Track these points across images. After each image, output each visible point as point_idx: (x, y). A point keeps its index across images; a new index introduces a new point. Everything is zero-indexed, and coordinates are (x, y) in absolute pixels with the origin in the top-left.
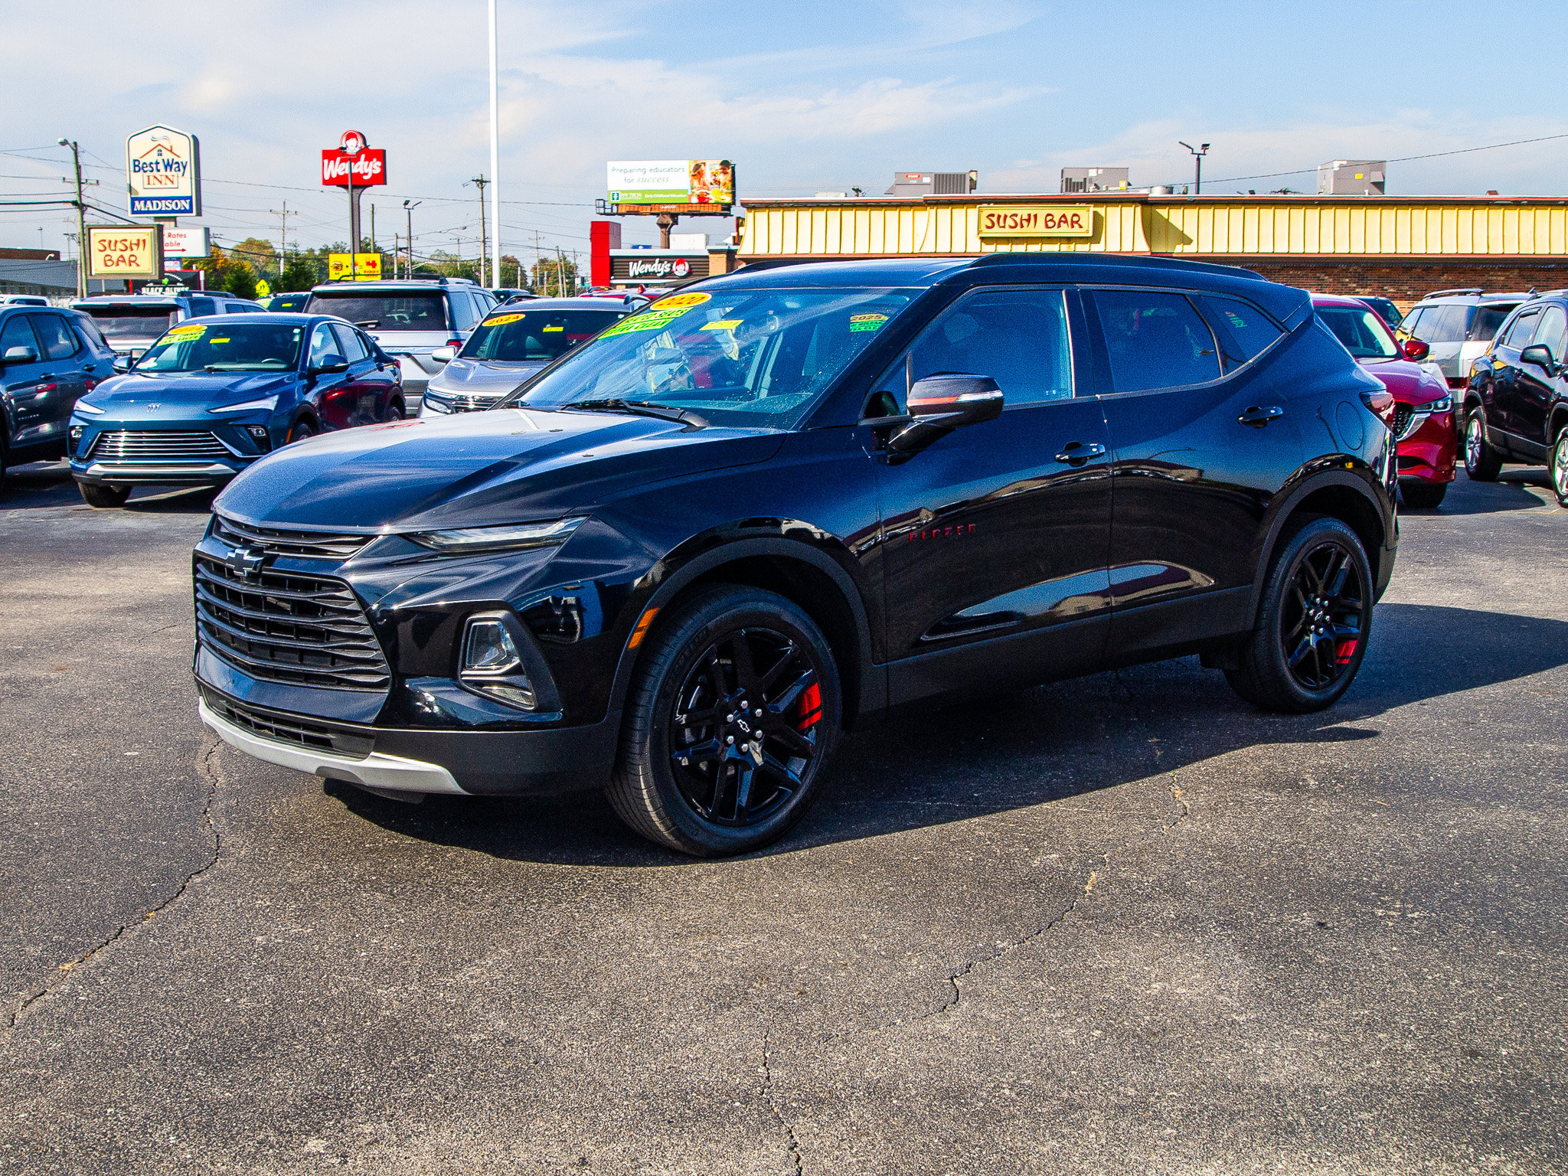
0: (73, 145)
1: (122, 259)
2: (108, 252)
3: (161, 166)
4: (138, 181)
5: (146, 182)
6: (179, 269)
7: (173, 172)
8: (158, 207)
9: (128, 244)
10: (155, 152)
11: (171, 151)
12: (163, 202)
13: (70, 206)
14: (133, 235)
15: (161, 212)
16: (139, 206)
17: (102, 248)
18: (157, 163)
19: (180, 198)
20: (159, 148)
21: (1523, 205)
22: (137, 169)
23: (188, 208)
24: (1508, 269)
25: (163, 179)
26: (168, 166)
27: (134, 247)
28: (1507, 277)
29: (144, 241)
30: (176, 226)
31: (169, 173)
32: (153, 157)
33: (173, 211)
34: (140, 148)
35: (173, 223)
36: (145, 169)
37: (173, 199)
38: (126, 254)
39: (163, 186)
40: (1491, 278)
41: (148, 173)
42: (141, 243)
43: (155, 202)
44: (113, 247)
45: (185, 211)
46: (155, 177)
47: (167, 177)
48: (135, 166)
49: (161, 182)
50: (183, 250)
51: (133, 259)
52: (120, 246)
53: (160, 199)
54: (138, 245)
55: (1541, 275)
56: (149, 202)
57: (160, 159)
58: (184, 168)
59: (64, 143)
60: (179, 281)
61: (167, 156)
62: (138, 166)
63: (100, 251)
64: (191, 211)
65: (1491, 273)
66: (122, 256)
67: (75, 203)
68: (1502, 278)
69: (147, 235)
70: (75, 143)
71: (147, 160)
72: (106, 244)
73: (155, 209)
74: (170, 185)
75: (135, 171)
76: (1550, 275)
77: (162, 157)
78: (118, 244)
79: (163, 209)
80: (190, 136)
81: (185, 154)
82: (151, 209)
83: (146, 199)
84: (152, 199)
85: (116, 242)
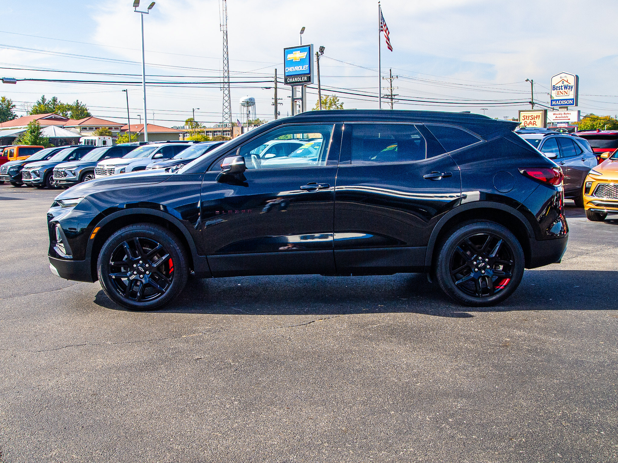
0: (531, 81)
1: (530, 123)
2: (526, 120)
3: (563, 88)
4: (554, 93)
5: (557, 94)
6: (567, 126)
7: (567, 90)
8: (561, 103)
9: (533, 117)
10: (561, 82)
11: (567, 82)
12: (563, 101)
13: (528, 103)
14: (535, 114)
15: (562, 105)
16: (554, 103)
17: (524, 119)
18: (562, 86)
19: (569, 100)
20: (563, 80)
22: (554, 89)
23: (572, 103)
25: (564, 93)
26: (566, 87)
27: (535, 118)
29: (539, 116)
30: (567, 110)
31: (566, 90)
32: (560, 84)
33: (566, 105)
34: (556, 81)
35: (566, 109)
36: (557, 89)
37: (566, 100)
38: (532, 121)
39: (563, 95)
41: (558, 90)
42: (538, 117)
43: (560, 101)
44: (528, 119)
45: (571, 104)
46: (560, 92)
47: (565, 91)
48: (553, 88)
49: (562, 94)
50: (569, 119)
51: (534, 123)
52: (530, 118)
53: (562, 100)
54: (537, 117)
56: (557, 101)
57: (563, 85)
58: (572, 88)
59: (527, 80)
60: (566, 131)
61: (565, 83)
62: (554, 88)
63: (523, 120)
64: (573, 104)
66: (531, 122)
67: (530, 102)
69: (540, 113)
70: (532, 80)
71: (558, 85)
72: (525, 117)
73: (560, 104)
74: (566, 95)
75: (553, 90)
77: (564, 84)
78: (530, 117)
79: (563, 104)
80: (575, 75)
81: (572, 82)
82: (558, 104)
83: (556, 100)
84: (558, 100)
85: (529, 116)
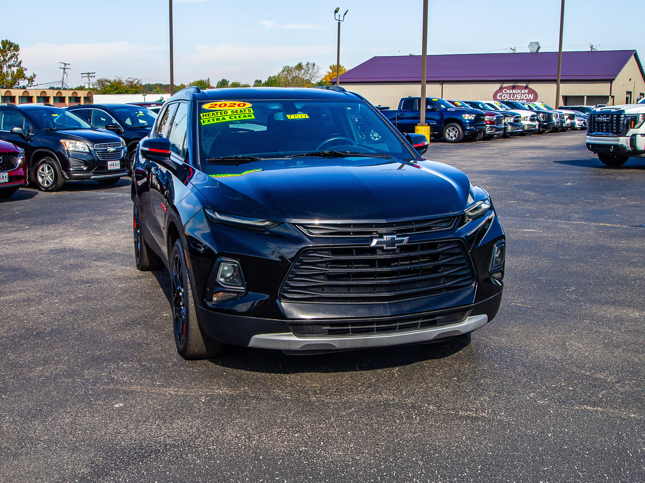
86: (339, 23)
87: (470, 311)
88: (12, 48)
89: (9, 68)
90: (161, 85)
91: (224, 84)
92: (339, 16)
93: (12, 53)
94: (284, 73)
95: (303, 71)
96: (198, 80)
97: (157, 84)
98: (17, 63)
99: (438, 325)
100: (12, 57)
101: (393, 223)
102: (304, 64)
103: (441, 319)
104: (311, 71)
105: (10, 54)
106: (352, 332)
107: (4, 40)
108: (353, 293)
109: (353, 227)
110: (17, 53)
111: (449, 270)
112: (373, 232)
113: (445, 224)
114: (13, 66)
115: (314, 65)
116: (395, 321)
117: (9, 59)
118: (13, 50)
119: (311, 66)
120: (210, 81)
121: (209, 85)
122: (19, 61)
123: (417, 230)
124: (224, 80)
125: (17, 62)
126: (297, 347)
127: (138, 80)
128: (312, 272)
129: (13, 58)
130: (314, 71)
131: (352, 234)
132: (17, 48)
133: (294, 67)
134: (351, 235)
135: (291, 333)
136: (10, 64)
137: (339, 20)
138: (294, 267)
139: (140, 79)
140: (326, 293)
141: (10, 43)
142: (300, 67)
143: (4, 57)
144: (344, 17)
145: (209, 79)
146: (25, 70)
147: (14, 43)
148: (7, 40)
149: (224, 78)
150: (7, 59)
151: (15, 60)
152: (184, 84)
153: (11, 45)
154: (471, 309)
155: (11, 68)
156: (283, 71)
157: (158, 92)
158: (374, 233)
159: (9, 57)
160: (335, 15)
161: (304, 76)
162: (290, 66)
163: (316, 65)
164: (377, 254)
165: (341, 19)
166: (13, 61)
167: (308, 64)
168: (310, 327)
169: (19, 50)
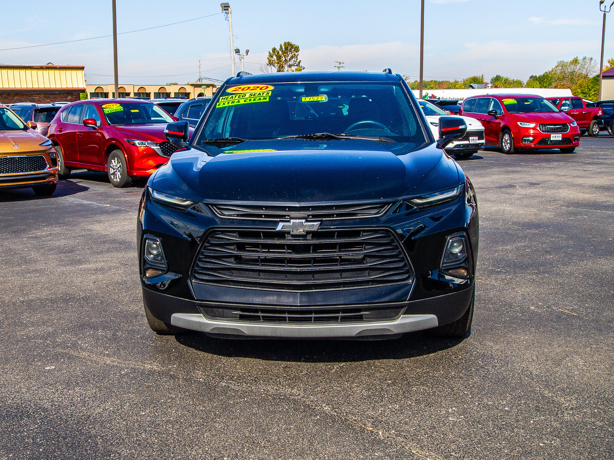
21: (44, 68)
24: (40, 94)
28: (40, 97)
40: (33, 98)
55: (51, 96)
65: (33, 96)
68: (38, 98)
76: (56, 96)
86: (605, 15)
87: (405, 309)
88: (293, 49)
89: (289, 67)
90: (435, 82)
91: (498, 79)
92: (605, 7)
93: (293, 54)
94: (558, 68)
95: (578, 66)
96: (472, 76)
97: (432, 81)
98: (297, 63)
99: (364, 320)
100: (292, 57)
101: (309, 207)
102: (580, 58)
103: (368, 314)
104: (587, 65)
105: (291, 55)
106: (263, 320)
107: (286, 41)
108: (264, 279)
109: (265, 209)
110: (297, 53)
111: (376, 261)
112: (285, 216)
113: (375, 211)
114: (293, 66)
115: (591, 59)
116: (310, 312)
117: (290, 60)
118: (294, 51)
119: (588, 61)
120: (483, 77)
121: (482, 81)
122: (298, 61)
123: (338, 215)
124: (498, 76)
125: (297, 61)
126: (208, 330)
127: (406, 77)
128: (220, 254)
129: (294, 58)
130: (591, 66)
131: (263, 216)
132: (297, 49)
133: (570, 61)
134: (262, 218)
135: (202, 315)
136: (290, 63)
137: (605, 12)
138: (203, 248)
139: (408, 75)
140: (235, 276)
141: (291, 45)
142: (575, 61)
143: (285, 58)
144: (610, 8)
145: (483, 75)
146: (303, 69)
147: (295, 45)
148: (289, 42)
149: (499, 74)
150: (288, 59)
151: (295, 60)
152: (457, 80)
153: (292, 46)
154: (405, 306)
155: (291, 68)
156: (557, 66)
157: (432, 88)
158: (287, 217)
159: (289, 57)
160: (600, 6)
161: (580, 70)
162: (566, 61)
163: (594, 59)
164: (285, 239)
165: (607, 9)
166: (293, 61)
167: (584, 59)
168: (220, 310)
169: (299, 51)
